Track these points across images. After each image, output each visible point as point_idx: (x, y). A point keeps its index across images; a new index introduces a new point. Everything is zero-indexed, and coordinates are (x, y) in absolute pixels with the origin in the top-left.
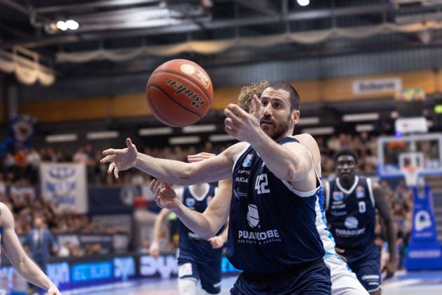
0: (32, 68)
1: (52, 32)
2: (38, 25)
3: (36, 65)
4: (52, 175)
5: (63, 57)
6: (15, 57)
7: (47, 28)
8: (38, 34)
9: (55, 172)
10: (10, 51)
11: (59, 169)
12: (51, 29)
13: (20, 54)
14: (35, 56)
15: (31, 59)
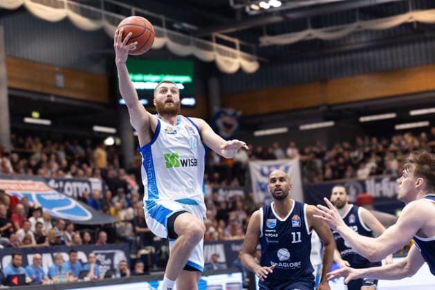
0: (234, 56)
1: (253, 13)
2: (239, 6)
3: (238, 52)
4: (263, 174)
5: (266, 40)
6: (215, 45)
7: (248, 9)
8: (239, 17)
9: (266, 170)
10: (209, 38)
11: (269, 167)
12: (251, 9)
13: (220, 41)
14: (237, 41)
15: (232, 45)
